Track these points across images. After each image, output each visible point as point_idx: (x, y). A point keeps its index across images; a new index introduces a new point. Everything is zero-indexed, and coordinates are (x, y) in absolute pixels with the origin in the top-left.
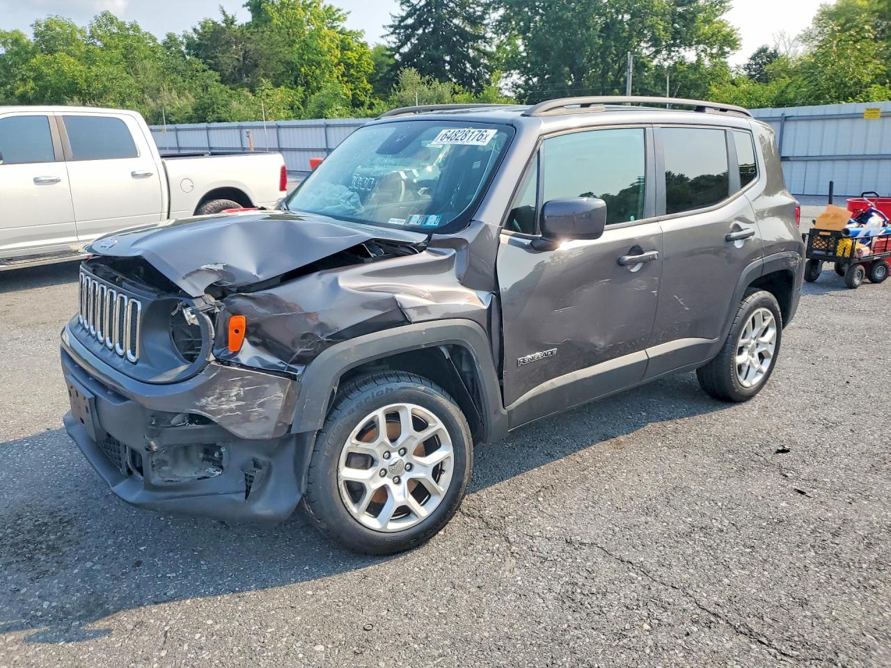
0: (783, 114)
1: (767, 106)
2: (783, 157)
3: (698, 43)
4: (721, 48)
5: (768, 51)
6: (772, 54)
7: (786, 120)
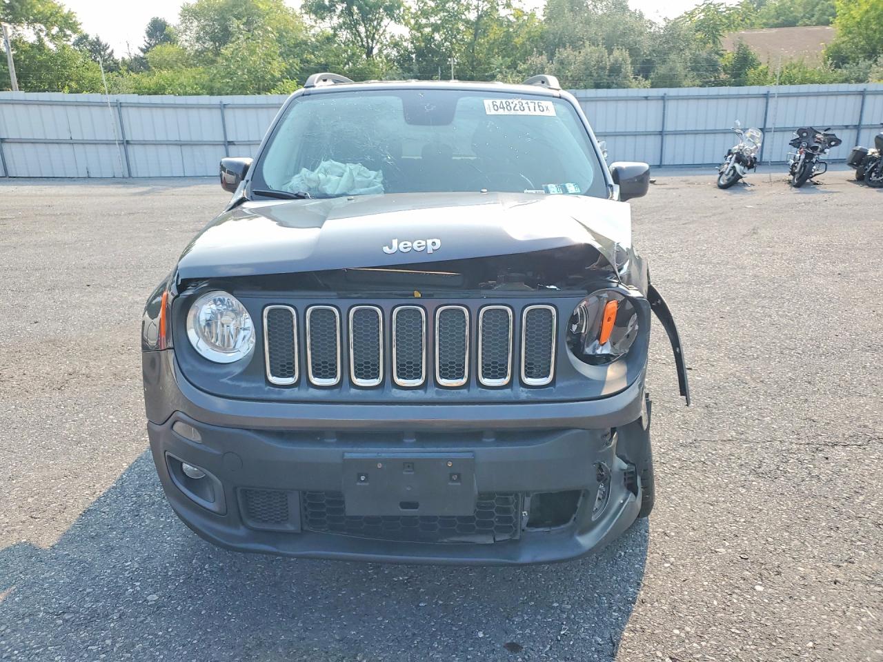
0: (221, 102)
1: (202, 94)
2: (229, 142)
3: (36, 21)
4: (61, 30)
5: (90, 38)
6: (94, 41)
7: (224, 107)
